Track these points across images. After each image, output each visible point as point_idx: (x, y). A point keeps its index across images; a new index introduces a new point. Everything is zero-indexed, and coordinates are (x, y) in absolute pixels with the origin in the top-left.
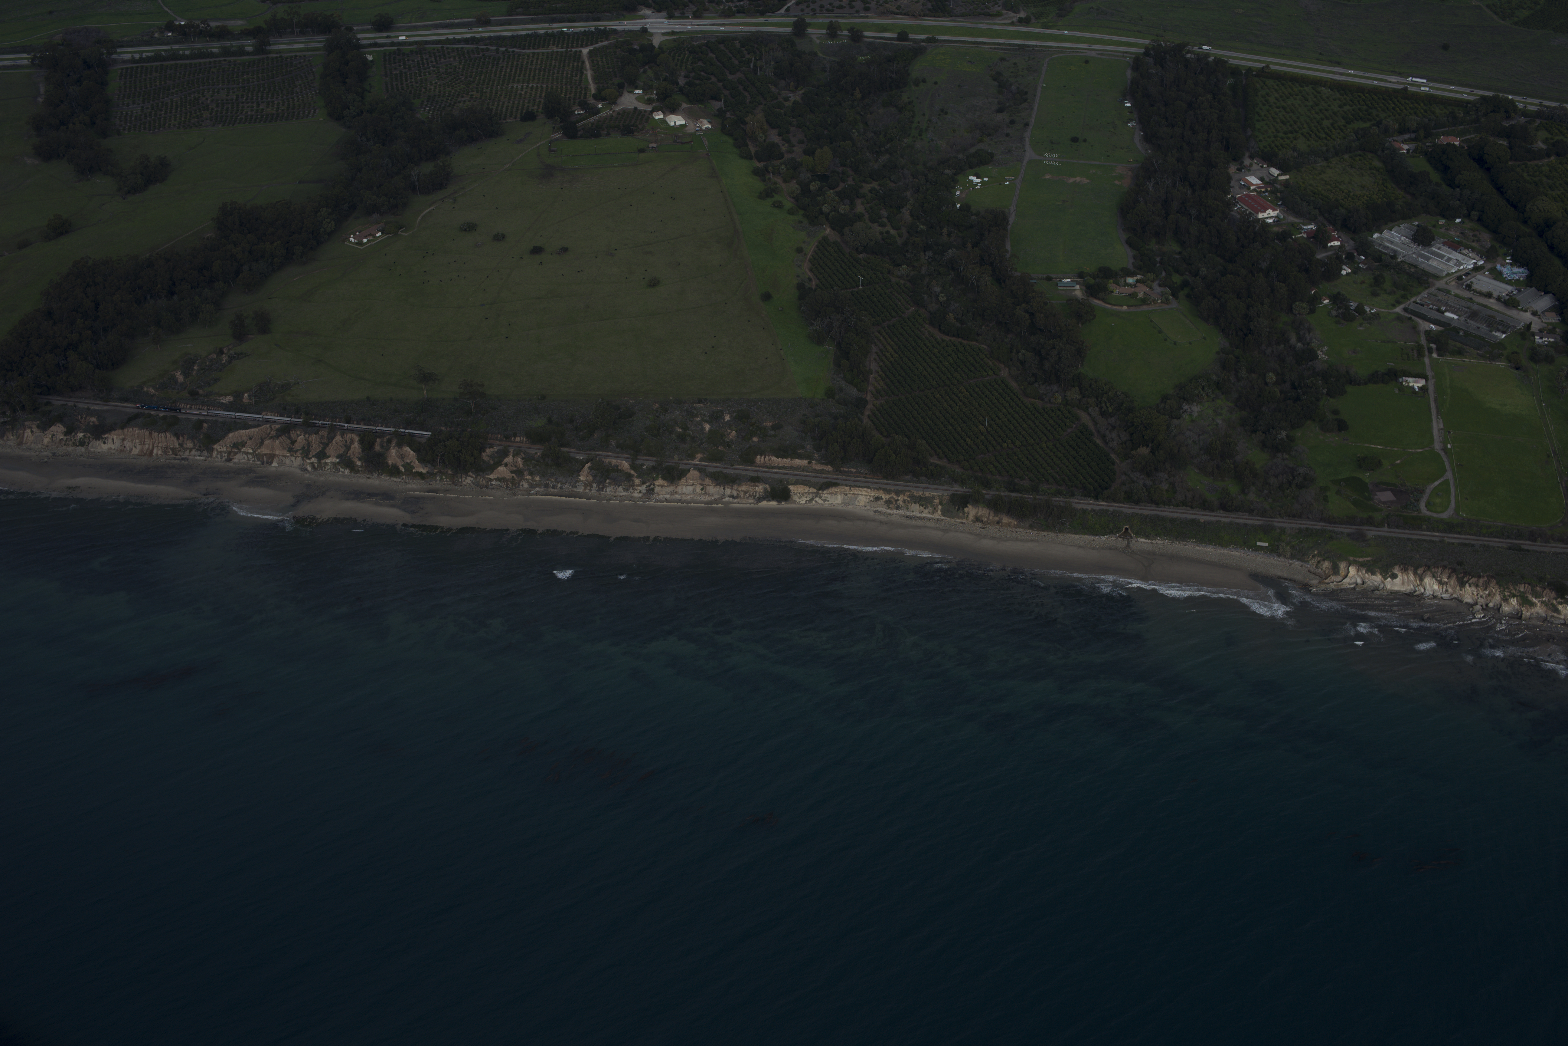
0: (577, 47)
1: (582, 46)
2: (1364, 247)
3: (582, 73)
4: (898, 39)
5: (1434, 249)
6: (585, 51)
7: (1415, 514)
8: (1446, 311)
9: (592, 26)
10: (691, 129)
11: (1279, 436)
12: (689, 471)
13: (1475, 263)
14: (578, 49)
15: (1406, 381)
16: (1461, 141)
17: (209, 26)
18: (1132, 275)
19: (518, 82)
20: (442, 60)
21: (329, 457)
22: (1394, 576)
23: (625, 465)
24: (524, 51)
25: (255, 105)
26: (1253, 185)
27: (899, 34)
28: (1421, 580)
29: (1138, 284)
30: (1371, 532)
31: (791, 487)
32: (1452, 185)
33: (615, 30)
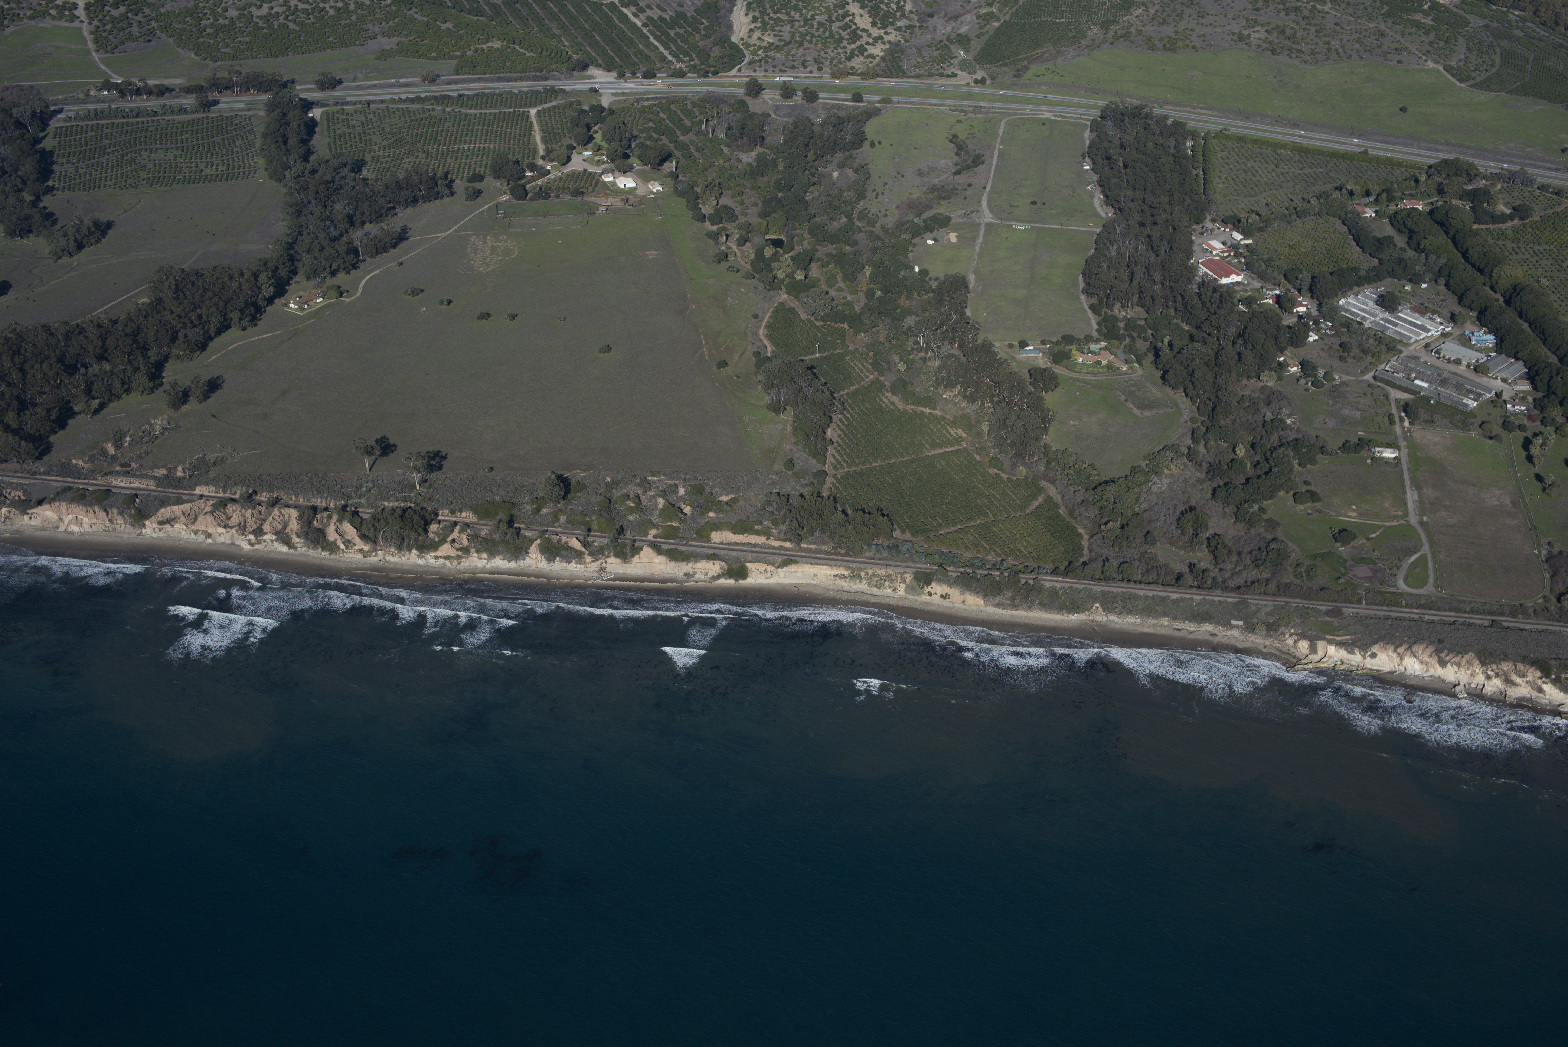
0: (525, 107)
1: (530, 107)
2: (1332, 313)
3: (530, 135)
4: (854, 100)
5: (1400, 314)
6: (533, 112)
7: (1392, 590)
8: (1416, 378)
9: (539, 86)
10: (641, 192)
11: (1251, 510)
12: (642, 549)
13: (1443, 329)
14: (526, 110)
15: (1378, 452)
16: (1424, 205)
17: (146, 84)
18: (1097, 341)
19: (465, 143)
20: (387, 120)
21: (266, 533)
22: (1374, 656)
23: (575, 544)
24: (470, 111)
25: (193, 165)
26: (1216, 249)
27: (853, 96)
28: (1402, 659)
29: (1102, 352)
30: (1349, 610)
31: (748, 565)
32: (1418, 249)
33: (564, 90)
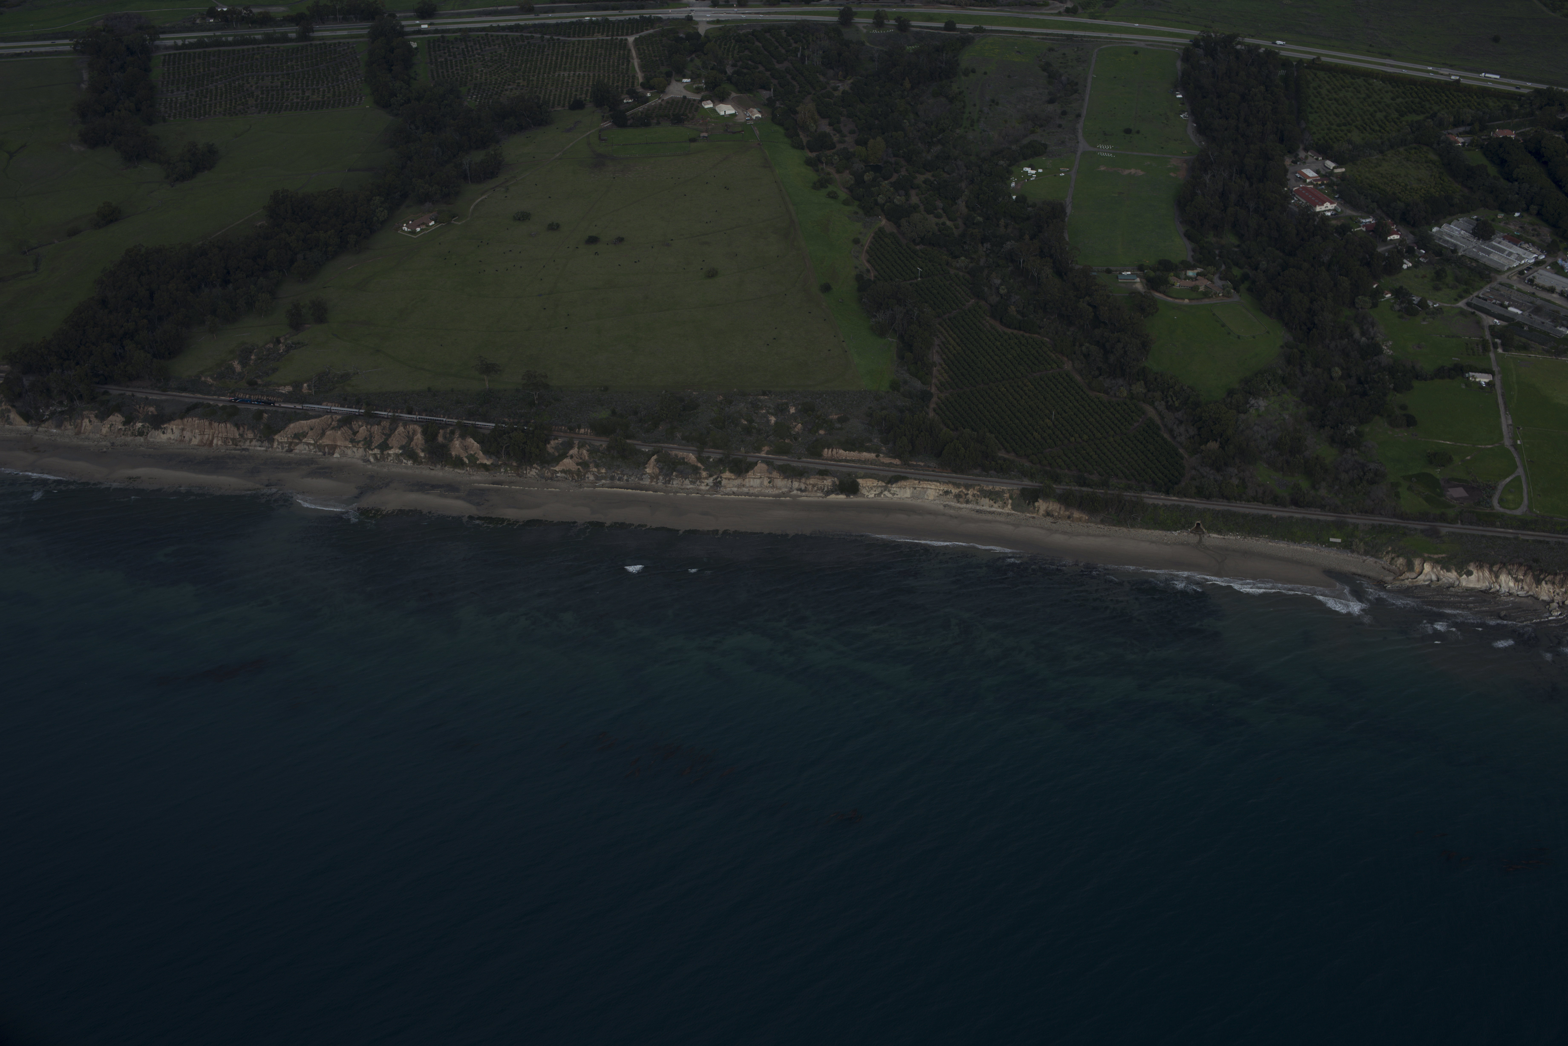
0: (622, 35)
1: (627, 35)
2: (1425, 241)
3: (629, 62)
4: (946, 29)
5: (1493, 243)
6: (631, 39)
7: (1488, 510)
8: (1509, 306)
9: (635, 14)
10: (741, 118)
11: (1348, 432)
12: (756, 464)
13: (1536, 258)
14: (624, 38)
15: (1473, 376)
16: (1517, 134)
17: (251, 12)
18: (1192, 268)
19: (565, 70)
20: (487, 48)
21: (392, 448)
22: (1469, 573)
23: (692, 458)
24: (569, 39)
25: (300, 92)
26: (1309, 177)
27: (946, 24)
28: (1497, 577)
29: (1199, 278)
30: (1445, 529)
31: (860, 481)
32: (1510, 179)
33: (660, 18)
